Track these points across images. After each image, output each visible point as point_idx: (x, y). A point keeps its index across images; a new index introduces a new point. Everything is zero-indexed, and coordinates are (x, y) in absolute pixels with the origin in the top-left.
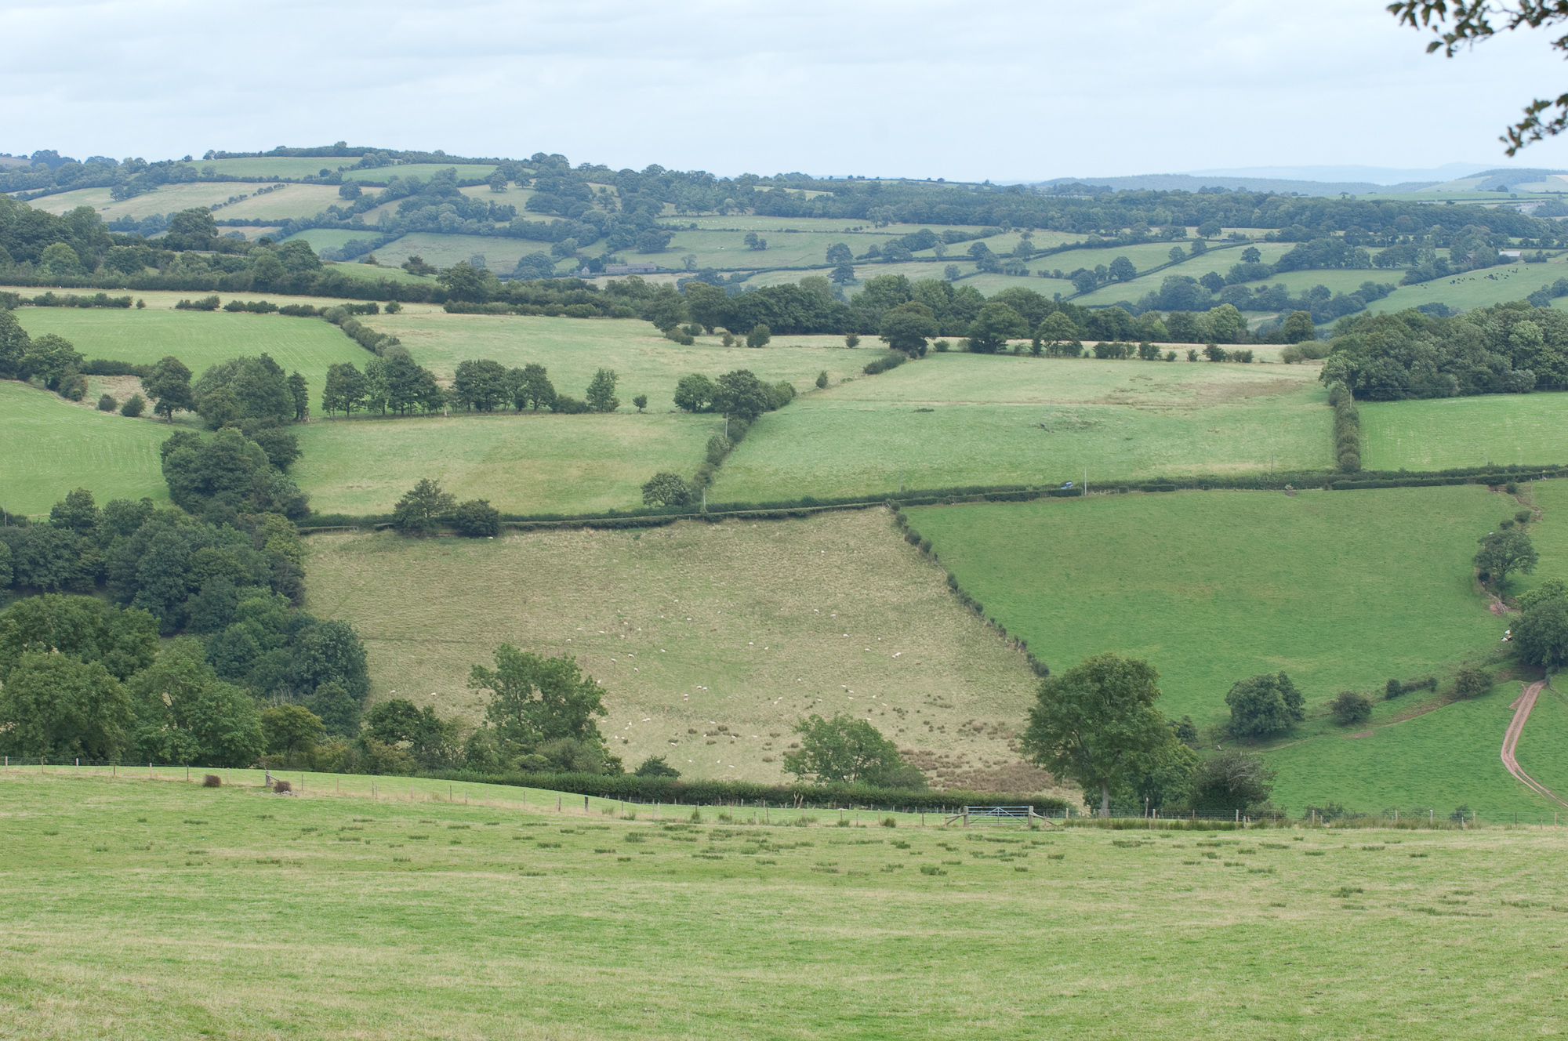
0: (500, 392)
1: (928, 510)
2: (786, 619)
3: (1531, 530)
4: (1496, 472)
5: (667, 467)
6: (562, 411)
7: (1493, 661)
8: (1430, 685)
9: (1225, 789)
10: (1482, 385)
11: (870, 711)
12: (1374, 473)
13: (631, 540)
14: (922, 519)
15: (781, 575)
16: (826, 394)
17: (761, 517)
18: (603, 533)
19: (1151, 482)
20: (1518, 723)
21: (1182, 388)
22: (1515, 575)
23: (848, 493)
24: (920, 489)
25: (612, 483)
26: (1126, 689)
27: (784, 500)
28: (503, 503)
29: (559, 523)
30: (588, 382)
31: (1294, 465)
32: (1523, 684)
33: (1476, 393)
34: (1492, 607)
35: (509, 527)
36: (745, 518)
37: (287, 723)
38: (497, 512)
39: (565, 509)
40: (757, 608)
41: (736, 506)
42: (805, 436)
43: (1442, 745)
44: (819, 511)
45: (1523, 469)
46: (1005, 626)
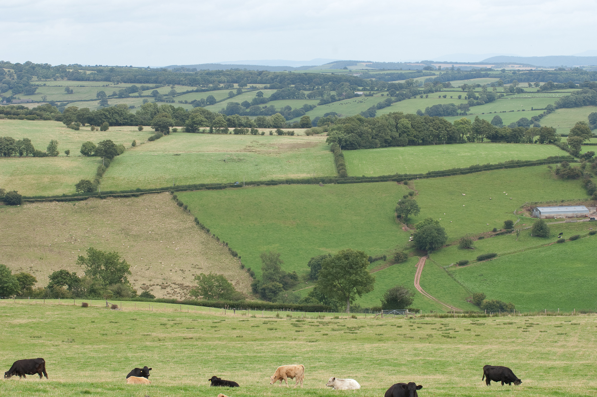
0: (13, 149)
1: (184, 193)
2: (135, 236)
3: (415, 198)
4: (399, 177)
5: (83, 177)
6: (37, 156)
7: (406, 249)
8: (384, 258)
9: (396, 301)
10: (388, 143)
11: (171, 270)
12: (353, 177)
13: (72, 206)
14: (183, 197)
15: (131, 219)
16: (136, 149)
17: (121, 196)
18: (61, 203)
19: (268, 182)
20: (419, 272)
21: (271, 145)
22: (411, 216)
23: (153, 187)
24: (180, 185)
25: (62, 184)
26: (357, 262)
27: (129, 190)
28: (22, 192)
29: (44, 199)
30: (47, 144)
31: (321, 175)
32: (419, 257)
33: (386, 147)
34: (403, 228)
35: (25, 201)
36: (115, 197)
37: (24, 280)
38: (21, 196)
39: (46, 194)
40: (123, 232)
41: (111, 192)
42: (133, 165)
43: (391, 281)
44: (143, 194)
45: (410, 175)
46: (219, 237)
